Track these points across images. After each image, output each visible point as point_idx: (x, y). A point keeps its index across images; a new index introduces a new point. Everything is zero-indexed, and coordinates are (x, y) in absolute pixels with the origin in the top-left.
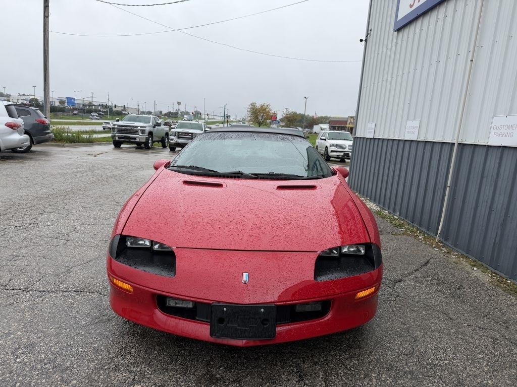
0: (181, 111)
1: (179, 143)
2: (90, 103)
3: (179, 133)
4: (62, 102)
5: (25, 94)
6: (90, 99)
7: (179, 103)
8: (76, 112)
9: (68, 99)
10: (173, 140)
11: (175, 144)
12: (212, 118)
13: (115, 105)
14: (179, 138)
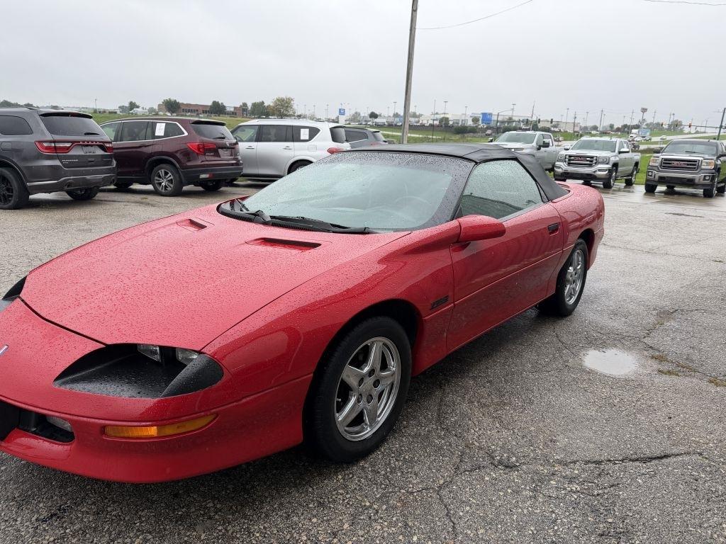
0: (649, 122)
1: (568, 173)
2: (510, 119)
3: (570, 156)
4: (475, 120)
5: (439, 113)
6: (509, 114)
7: (644, 110)
8: (489, 132)
9: (484, 115)
10: (559, 168)
11: (562, 174)
12: (702, 131)
13: (552, 120)
14: (569, 164)
